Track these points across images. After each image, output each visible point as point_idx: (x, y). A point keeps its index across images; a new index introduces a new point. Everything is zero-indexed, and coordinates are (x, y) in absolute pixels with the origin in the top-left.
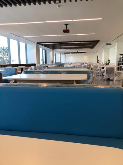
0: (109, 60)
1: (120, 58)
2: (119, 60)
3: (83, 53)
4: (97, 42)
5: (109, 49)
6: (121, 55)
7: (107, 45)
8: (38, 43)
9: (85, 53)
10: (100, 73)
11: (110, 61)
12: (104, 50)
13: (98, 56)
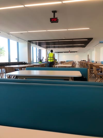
3: (75, 52)
4: (90, 40)
7: (100, 43)
8: (28, 41)
9: (77, 52)
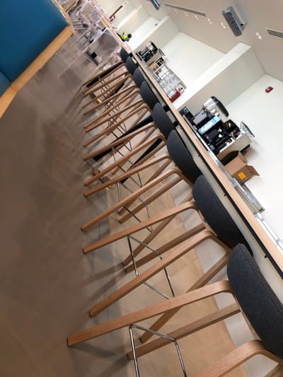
0: (130, 36)
1: (147, 48)
2: (142, 50)
5: (150, 16)
6: (153, 44)
10: (90, 29)
11: (131, 39)
12: (141, 6)
13: (121, 7)
